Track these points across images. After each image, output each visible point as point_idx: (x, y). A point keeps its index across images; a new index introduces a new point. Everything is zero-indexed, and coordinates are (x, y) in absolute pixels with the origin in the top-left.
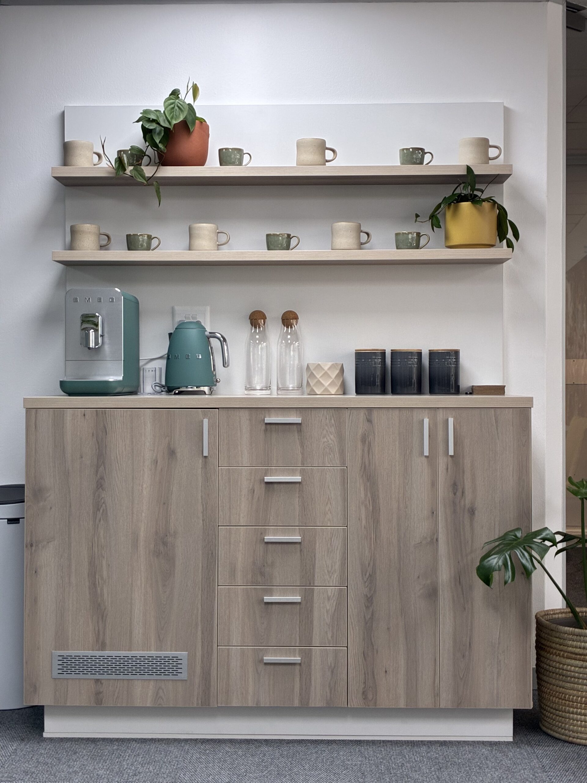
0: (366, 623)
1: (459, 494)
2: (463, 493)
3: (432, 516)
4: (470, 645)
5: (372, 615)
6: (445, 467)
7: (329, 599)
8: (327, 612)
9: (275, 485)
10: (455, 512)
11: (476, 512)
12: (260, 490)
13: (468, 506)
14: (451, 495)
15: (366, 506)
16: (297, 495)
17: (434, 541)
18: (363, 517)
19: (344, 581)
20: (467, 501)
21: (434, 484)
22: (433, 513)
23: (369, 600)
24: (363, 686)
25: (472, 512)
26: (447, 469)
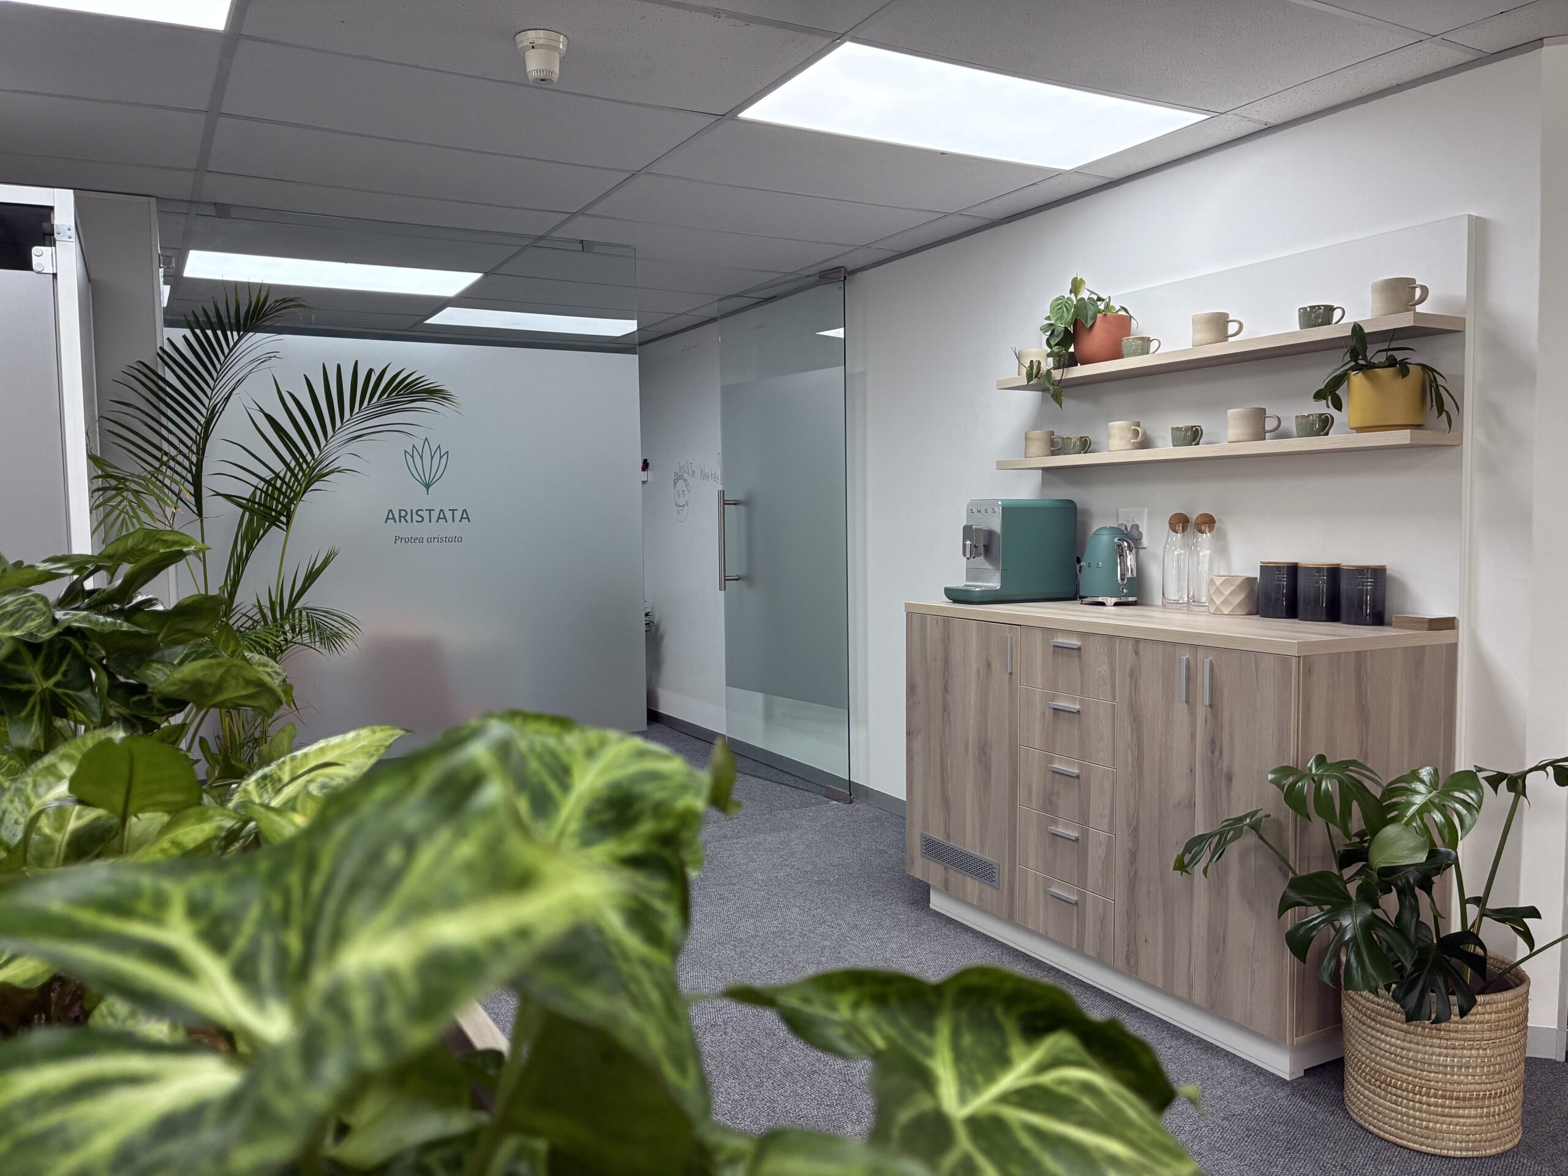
0: (1130, 881)
1: (1217, 753)
2: (1221, 753)
3: (1191, 774)
4: (1224, 939)
5: (1135, 873)
6: (1204, 718)
7: (1100, 845)
8: (1099, 857)
9: (1061, 712)
10: (1212, 775)
11: (1233, 778)
12: (1049, 714)
13: (1225, 770)
14: (1210, 754)
15: (1132, 750)
16: (1077, 726)
17: (1192, 805)
18: (1130, 761)
19: (1111, 828)
20: (1224, 764)
21: (1193, 737)
22: (1192, 771)
23: (1133, 856)
24: (1126, 949)
25: (1229, 778)
26: (1206, 721)
